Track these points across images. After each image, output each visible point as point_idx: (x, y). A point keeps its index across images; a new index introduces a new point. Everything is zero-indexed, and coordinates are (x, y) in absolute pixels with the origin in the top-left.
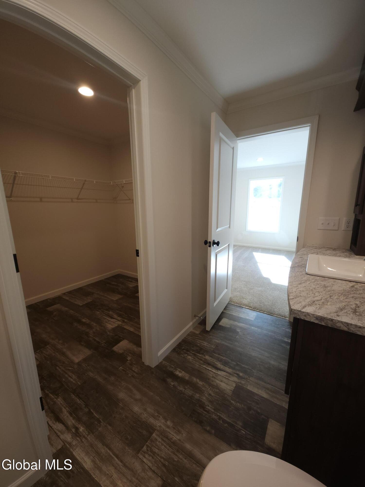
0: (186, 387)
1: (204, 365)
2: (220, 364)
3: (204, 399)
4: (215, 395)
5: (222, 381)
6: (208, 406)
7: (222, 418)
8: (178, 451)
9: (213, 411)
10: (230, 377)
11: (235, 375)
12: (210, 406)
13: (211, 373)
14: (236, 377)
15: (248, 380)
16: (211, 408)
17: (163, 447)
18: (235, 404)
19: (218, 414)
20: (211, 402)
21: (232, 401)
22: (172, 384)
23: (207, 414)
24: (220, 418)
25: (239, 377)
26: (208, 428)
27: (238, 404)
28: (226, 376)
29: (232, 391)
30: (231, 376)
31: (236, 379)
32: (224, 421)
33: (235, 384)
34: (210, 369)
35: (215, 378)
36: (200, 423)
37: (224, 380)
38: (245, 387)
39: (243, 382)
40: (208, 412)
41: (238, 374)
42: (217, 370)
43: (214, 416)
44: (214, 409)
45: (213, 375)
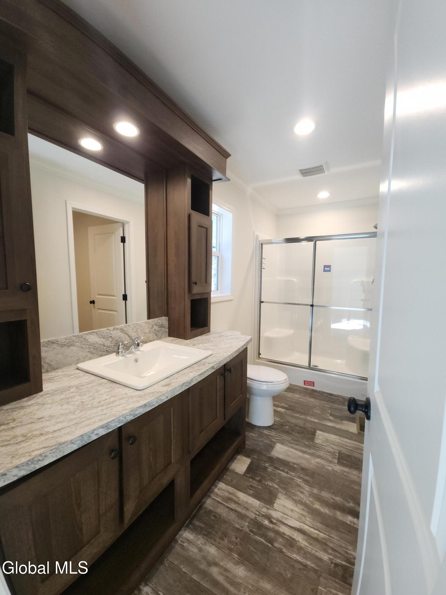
0: (332, 500)
1: (324, 539)
2: (299, 541)
3: (307, 488)
4: (297, 493)
5: (292, 510)
6: (300, 482)
7: (286, 473)
8: (313, 454)
9: (295, 478)
10: (282, 517)
11: (274, 521)
12: (299, 482)
13: (309, 523)
14: (274, 518)
15: (257, 513)
16: (297, 481)
17: (325, 455)
18: (274, 484)
19: (289, 476)
20: (299, 486)
21: (277, 487)
22: (351, 504)
23: (299, 476)
24: (287, 473)
25: (269, 518)
26: (296, 466)
27: (270, 484)
28: (286, 518)
29: (278, 498)
30: (280, 519)
31: (275, 514)
32: (283, 471)
33: (274, 508)
34: (312, 530)
35: (302, 515)
36: (303, 469)
37: (289, 513)
38: (263, 504)
39: (264, 510)
40: (299, 477)
41: (271, 522)
42: (301, 528)
43: (293, 474)
44: (294, 479)
45: (306, 520)
